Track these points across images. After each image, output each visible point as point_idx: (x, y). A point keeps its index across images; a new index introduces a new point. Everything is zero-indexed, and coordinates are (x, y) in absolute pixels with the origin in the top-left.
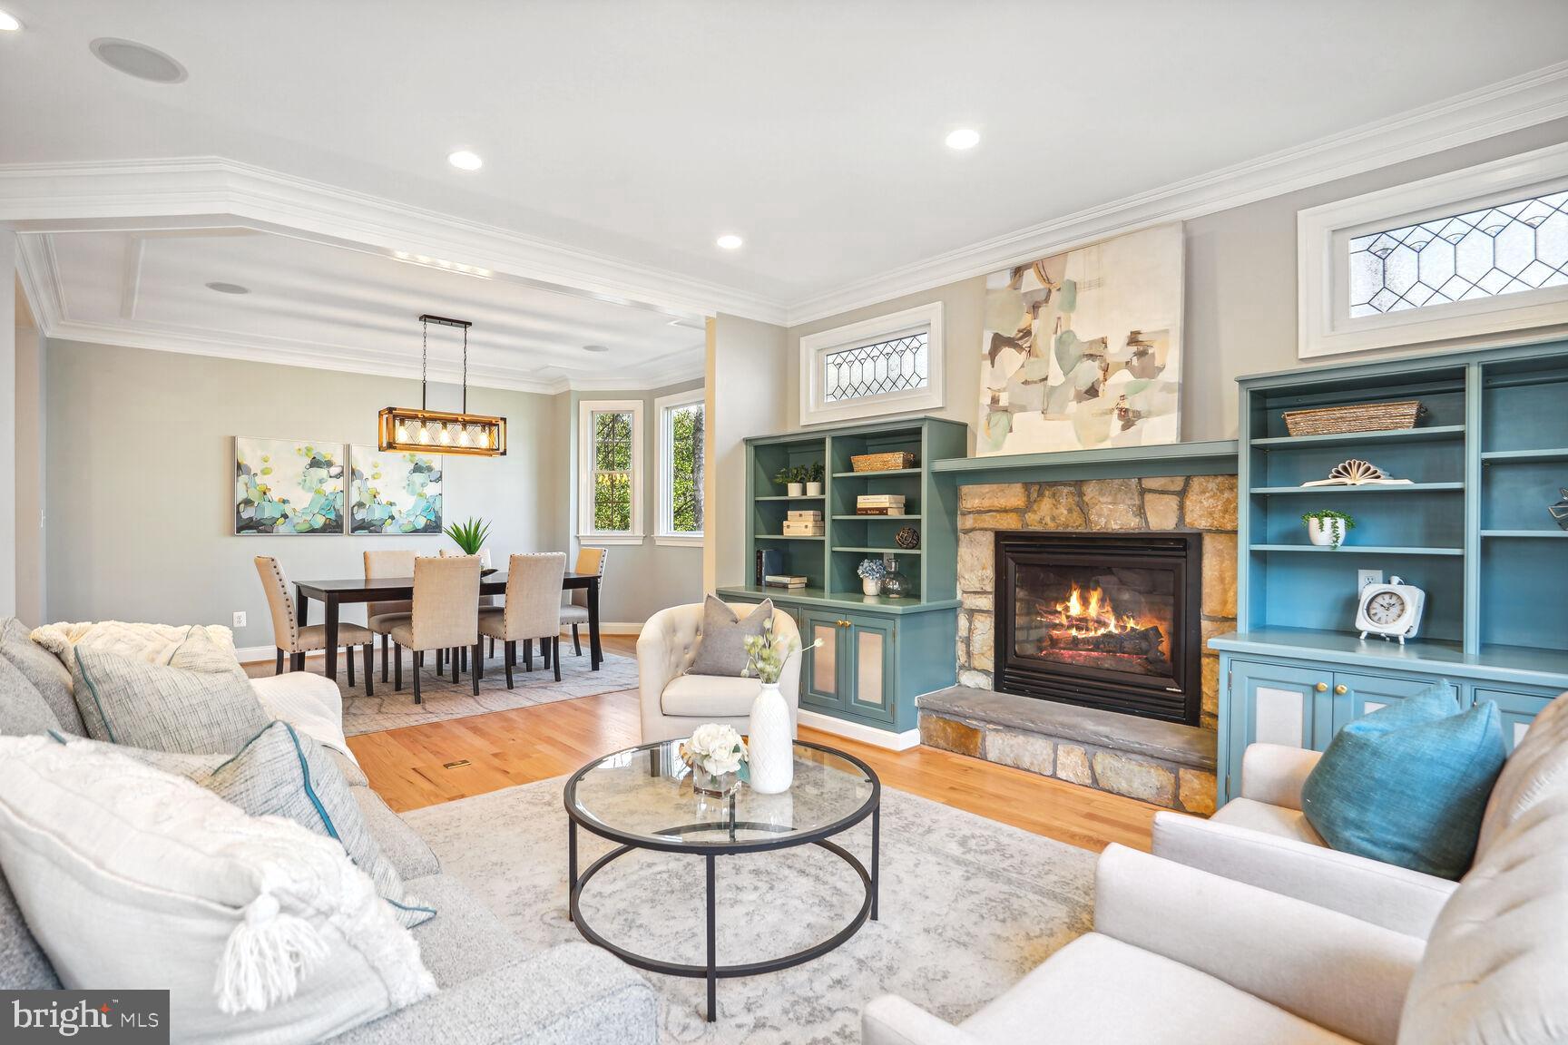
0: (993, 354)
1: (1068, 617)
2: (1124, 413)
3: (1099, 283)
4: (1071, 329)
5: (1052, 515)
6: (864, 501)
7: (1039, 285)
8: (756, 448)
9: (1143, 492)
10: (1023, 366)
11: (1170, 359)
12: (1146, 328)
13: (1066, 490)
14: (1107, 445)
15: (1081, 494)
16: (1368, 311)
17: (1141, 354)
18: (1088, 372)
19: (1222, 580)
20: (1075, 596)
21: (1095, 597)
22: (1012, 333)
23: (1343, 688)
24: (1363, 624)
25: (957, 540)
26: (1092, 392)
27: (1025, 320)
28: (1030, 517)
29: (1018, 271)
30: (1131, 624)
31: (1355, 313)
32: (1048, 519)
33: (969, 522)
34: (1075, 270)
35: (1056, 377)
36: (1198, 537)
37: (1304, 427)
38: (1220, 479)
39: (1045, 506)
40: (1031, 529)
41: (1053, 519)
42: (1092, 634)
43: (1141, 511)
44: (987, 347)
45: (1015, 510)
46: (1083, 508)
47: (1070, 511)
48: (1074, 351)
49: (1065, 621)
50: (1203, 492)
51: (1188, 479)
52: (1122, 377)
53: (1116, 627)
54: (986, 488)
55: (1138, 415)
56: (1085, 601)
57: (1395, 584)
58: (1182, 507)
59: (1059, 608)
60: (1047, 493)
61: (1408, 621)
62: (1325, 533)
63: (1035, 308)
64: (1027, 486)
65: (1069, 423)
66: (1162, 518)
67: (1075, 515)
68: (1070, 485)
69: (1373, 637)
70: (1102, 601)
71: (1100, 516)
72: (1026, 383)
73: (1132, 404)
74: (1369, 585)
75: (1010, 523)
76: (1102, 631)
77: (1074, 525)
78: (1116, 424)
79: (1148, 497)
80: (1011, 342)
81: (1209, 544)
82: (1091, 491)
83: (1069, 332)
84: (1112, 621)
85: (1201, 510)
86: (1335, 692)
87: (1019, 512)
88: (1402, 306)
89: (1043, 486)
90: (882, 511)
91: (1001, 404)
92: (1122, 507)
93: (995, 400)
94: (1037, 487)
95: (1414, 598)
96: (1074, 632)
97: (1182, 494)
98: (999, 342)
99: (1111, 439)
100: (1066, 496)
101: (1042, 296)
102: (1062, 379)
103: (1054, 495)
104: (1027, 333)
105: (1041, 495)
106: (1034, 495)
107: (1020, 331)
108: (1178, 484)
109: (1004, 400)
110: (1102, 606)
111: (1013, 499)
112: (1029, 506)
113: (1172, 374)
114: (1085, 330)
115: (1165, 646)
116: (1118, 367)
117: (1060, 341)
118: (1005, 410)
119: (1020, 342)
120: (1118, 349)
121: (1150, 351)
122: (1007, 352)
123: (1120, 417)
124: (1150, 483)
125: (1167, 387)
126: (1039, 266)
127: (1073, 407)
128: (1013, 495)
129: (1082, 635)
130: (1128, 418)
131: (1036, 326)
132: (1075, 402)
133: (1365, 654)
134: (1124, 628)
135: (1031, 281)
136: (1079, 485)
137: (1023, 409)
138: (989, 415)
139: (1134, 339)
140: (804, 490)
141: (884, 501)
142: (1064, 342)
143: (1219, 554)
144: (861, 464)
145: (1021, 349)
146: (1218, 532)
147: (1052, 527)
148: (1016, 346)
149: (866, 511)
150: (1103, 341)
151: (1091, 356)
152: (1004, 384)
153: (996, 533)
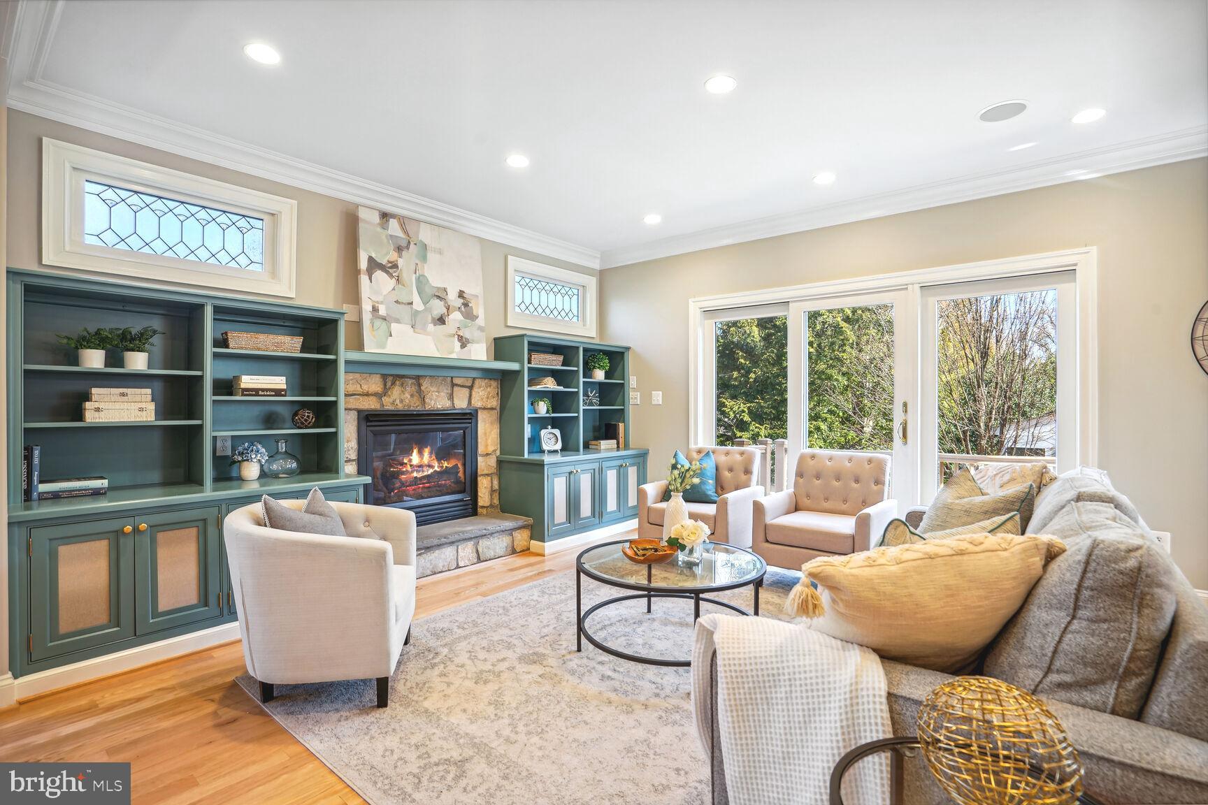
0: (370, 273)
1: (411, 466)
2: (460, 338)
3: (441, 253)
4: (426, 274)
5: (400, 399)
7: (400, 234)
9: (453, 385)
10: (394, 289)
11: (480, 310)
12: (469, 291)
13: (410, 381)
14: (454, 356)
15: (419, 385)
16: (519, 311)
17: (466, 305)
18: (438, 308)
19: (485, 434)
20: (415, 451)
21: (427, 452)
22: (384, 262)
26: (441, 320)
27: (393, 256)
28: (386, 400)
29: (385, 216)
30: (445, 464)
31: (516, 309)
32: (398, 401)
34: (425, 236)
35: (418, 305)
36: (476, 412)
38: (486, 381)
39: (396, 392)
40: (386, 408)
41: (402, 401)
42: (426, 473)
43: (451, 397)
44: (363, 265)
45: (375, 394)
46: (421, 394)
47: (412, 396)
48: (428, 291)
49: (409, 468)
50: (480, 387)
51: (475, 380)
52: (457, 316)
53: (438, 467)
54: (350, 376)
55: (469, 341)
56: (421, 453)
57: (550, 429)
58: (470, 395)
59: (405, 461)
60: (398, 383)
61: (558, 443)
63: (399, 249)
64: (384, 377)
65: (429, 338)
66: (460, 402)
67: (415, 398)
68: (413, 379)
70: (431, 453)
71: (431, 400)
72: (397, 302)
73: (466, 333)
75: (371, 404)
76: (431, 471)
77: (415, 405)
78: (458, 344)
79: (456, 389)
80: (382, 267)
81: (481, 416)
82: (426, 383)
83: (423, 276)
84: (436, 464)
85: (478, 397)
87: (379, 396)
89: (395, 377)
90: (278, 392)
91: (380, 313)
92: (441, 394)
93: (375, 310)
94: (391, 378)
95: (558, 434)
96: (415, 474)
97: (471, 388)
98: (373, 265)
99: (455, 352)
100: (410, 386)
101: (404, 244)
102: (422, 306)
103: (402, 385)
104: (395, 266)
105: (393, 383)
106: (389, 384)
107: (389, 262)
108: (471, 382)
109: (382, 311)
110: (430, 457)
111: (374, 386)
112: (385, 392)
113: (482, 321)
114: (435, 280)
115: (461, 474)
116: (454, 309)
117: (418, 279)
118: (384, 319)
119: (390, 270)
120: (453, 297)
121: (470, 305)
122: (380, 274)
123: (459, 340)
124: (457, 380)
125: (481, 328)
126: (403, 221)
127: (431, 327)
128: (374, 385)
129: (420, 475)
130: (464, 342)
131: (401, 262)
132: (432, 325)
134: (442, 467)
135: (395, 227)
136: (419, 379)
137: (398, 321)
138: (371, 320)
139: (461, 295)
140: (114, 359)
141: (279, 382)
142: (421, 282)
143: (484, 421)
144: (243, 341)
145: (391, 276)
146: (485, 409)
147: (400, 407)
148: (387, 272)
149: (256, 392)
150: (445, 290)
151: (439, 297)
152: (380, 299)
153: (359, 412)
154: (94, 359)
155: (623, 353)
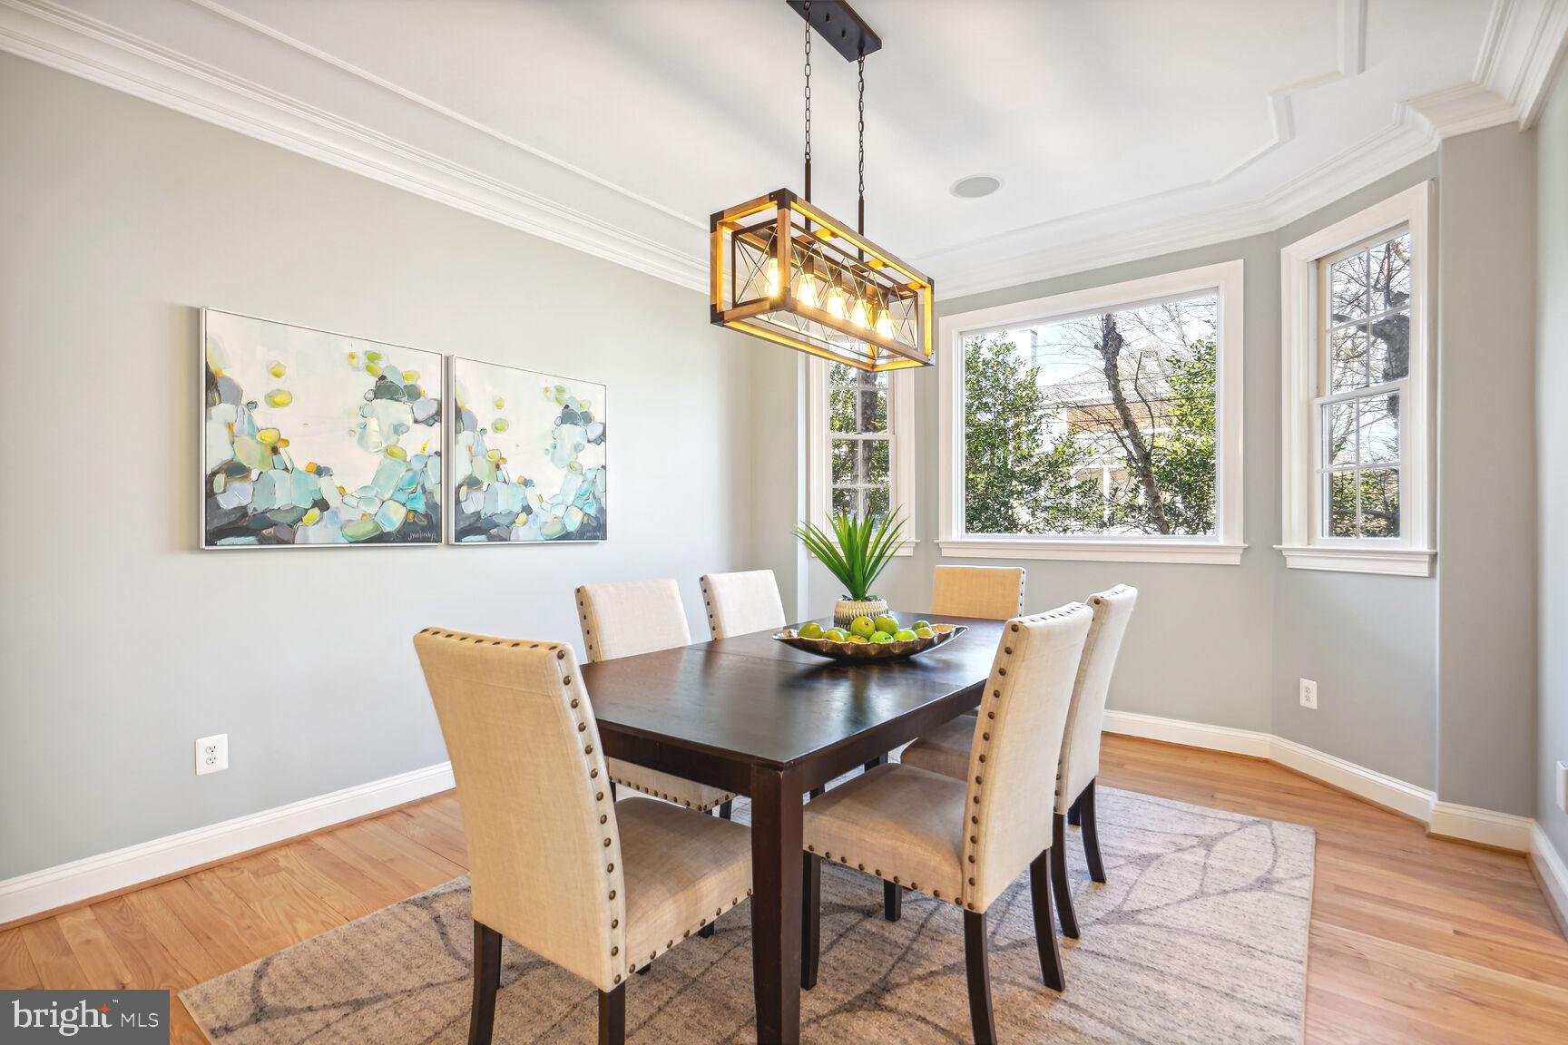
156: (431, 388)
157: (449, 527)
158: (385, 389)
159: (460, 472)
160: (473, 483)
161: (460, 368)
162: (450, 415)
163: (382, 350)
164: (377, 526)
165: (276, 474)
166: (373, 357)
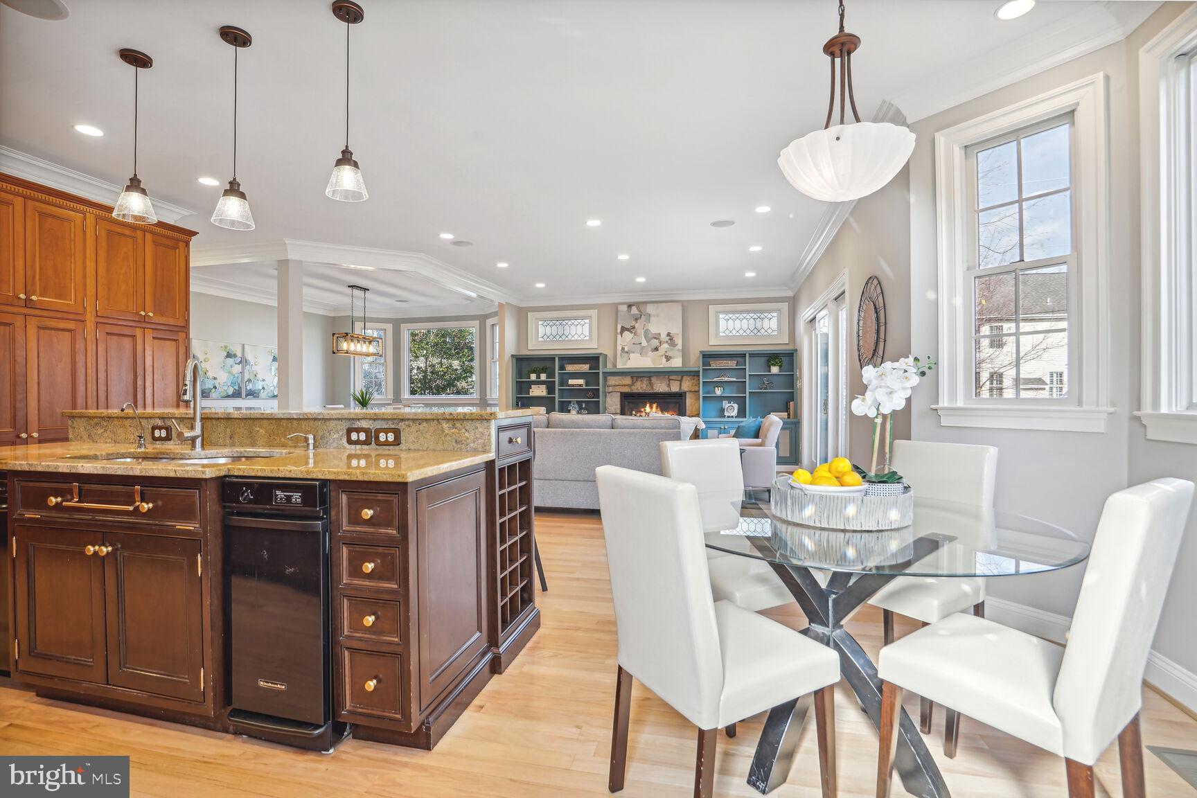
0: (622, 333)
3: (658, 316)
5: (640, 387)
6: (571, 382)
7: (637, 312)
8: (517, 359)
9: (669, 381)
10: (632, 338)
11: (679, 341)
12: (672, 332)
13: (646, 379)
14: (661, 366)
15: (651, 380)
16: (724, 334)
17: (671, 339)
18: (655, 343)
19: (691, 405)
20: (648, 405)
21: (655, 406)
22: (628, 327)
23: (726, 427)
24: (726, 414)
25: (606, 396)
26: (656, 349)
27: (633, 323)
28: (633, 387)
29: (630, 306)
31: (721, 334)
33: (610, 389)
34: (650, 309)
35: (644, 343)
36: (685, 393)
37: (715, 364)
38: (691, 377)
39: (638, 384)
40: (633, 391)
41: (641, 388)
43: (669, 386)
44: (619, 330)
45: (627, 385)
46: (651, 385)
47: (647, 386)
48: (650, 336)
50: (687, 380)
51: (682, 376)
52: (665, 346)
54: (617, 378)
55: (671, 358)
56: (651, 408)
57: (732, 404)
58: (681, 384)
60: (639, 380)
61: (735, 413)
62: (718, 392)
63: (636, 320)
64: (632, 377)
65: (649, 359)
66: (675, 388)
68: (647, 377)
69: (728, 417)
70: (657, 408)
71: (656, 387)
72: (634, 344)
73: (670, 354)
74: (726, 404)
75: (626, 390)
77: (649, 390)
78: (664, 360)
79: (671, 382)
80: (628, 330)
81: (688, 396)
82: (654, 380)
83: (648, 329)
85: (687, 385)
86: (725, 428)
87: (630, 386)
88: (731, 334)
89: (638, 378)
90: (580, 385)
92: (663, 384)
93: (623, 349)
94: (636, 378)
95: (736, 406)
97: (681, 381)
98: (623, 329)
99: (662, 364)
100: (645, 381)
101: (639, 316)
102: (646, 344)
103: (641, 381)
104: (634, 327)
105: (637, 381)
106: (635, 381)
107: (631, 326)
108: (679, 378)
109: (626, 349)
111: (627, 382)
112: (633, 384)
113: (680, 346)
114: (654, 329)
116: (664, 342)
117: (645, 332)
118: (627, 352)
120: (664, 337)
121: (673, 339)
122: (626, 333)
123: (665, 358)
124: (671, 377)
125: (679, 350)
126: (638, 304)
128: (627, 380)
130: (668, 358)
131: (637, 326)
132: (651, 352)
133: (726, 419)
135: (634, 310)
136: (650, 377)
137: (633, 352)
138: (622, 354)
139: (669, 335)
140: (538, 377)
141: (581, 382)
142: (646, 333)
143: (691, 398)
144: (570, 368)
145: (632, 332)
146: (691, 391)
147: (641, 391)
148: (630, 331)
149: (573, 385)
150: (659, 334)
151: (655, 338)
152: (626, 344)
153: (621, 393)
154: (533, 377)
155: (793, 354)
156: (239, 354)
157: (244, 394)
158: (229, 355)
159: (247, 377)
160: (249, 380)
161: (246, 347)
162: (244, 362)
163: (228, 345)
164: (227, 393)
165: (206, 380)
166: (226, 347)
